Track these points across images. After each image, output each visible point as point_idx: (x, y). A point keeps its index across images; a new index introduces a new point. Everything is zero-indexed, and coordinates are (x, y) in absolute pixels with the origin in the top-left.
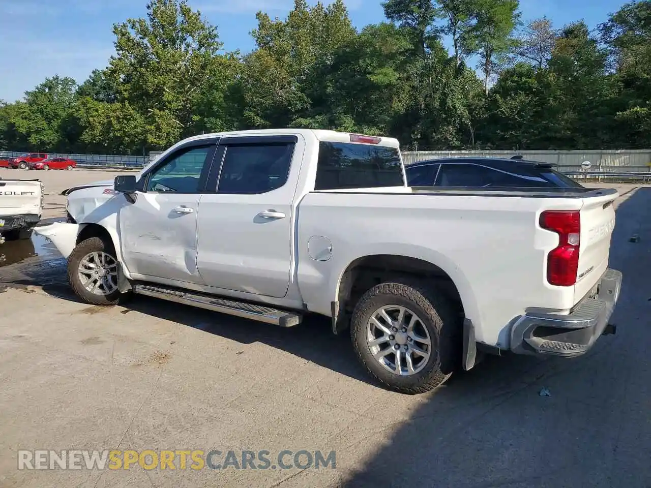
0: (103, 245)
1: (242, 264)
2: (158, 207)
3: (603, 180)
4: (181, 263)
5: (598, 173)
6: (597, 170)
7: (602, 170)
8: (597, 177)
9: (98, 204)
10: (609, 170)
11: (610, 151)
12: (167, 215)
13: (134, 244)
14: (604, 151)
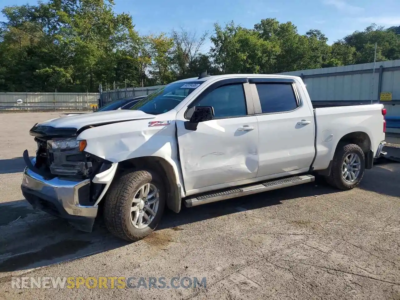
0: (151, 176)
1: (289, 155)
2: (223, 130)
3: (31, 111)
4: (244, 167)
5: (27, 106)
6: (26, 105)
7: (28, 105)
8: (26, 109)
9: (147, 137)
10: (33, 105)
11: (31, 93)
12: (234, 135)
13: (197, 164)
14: (28, 93)
